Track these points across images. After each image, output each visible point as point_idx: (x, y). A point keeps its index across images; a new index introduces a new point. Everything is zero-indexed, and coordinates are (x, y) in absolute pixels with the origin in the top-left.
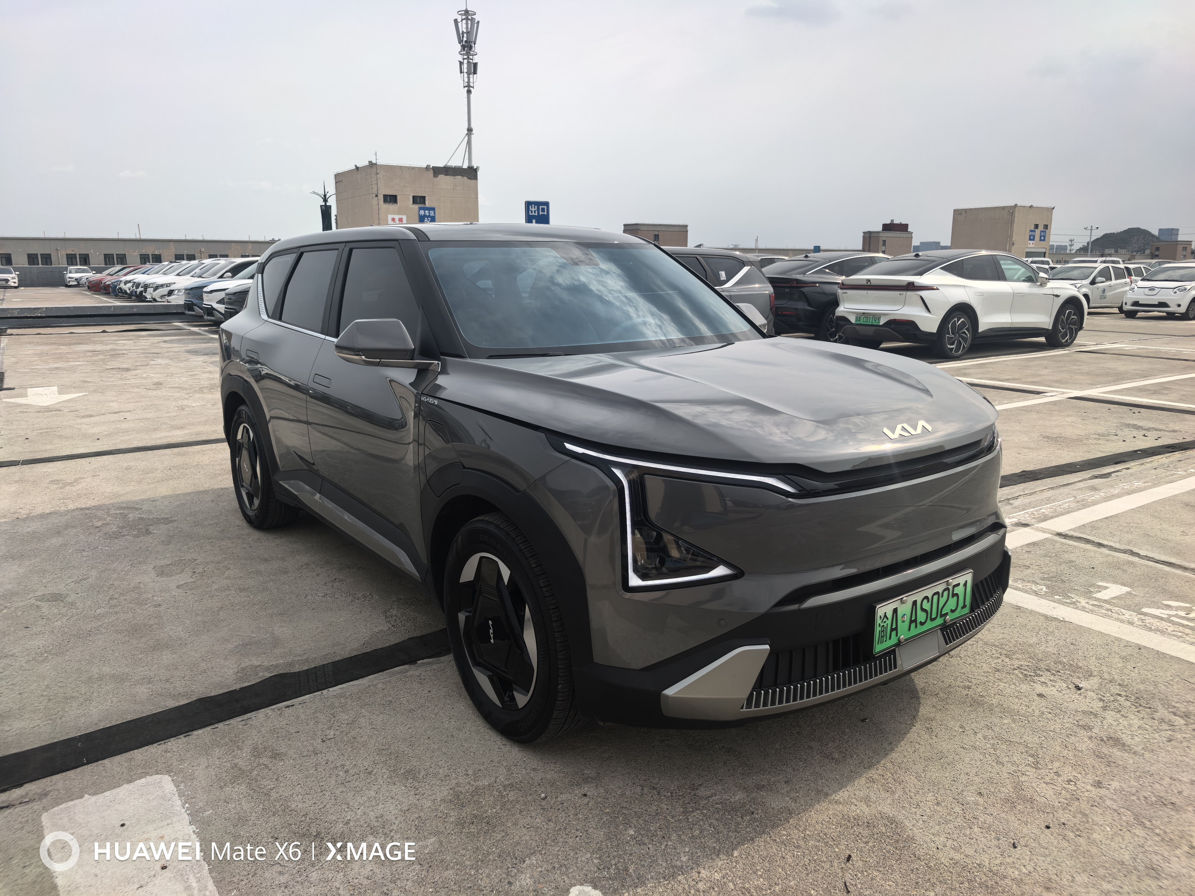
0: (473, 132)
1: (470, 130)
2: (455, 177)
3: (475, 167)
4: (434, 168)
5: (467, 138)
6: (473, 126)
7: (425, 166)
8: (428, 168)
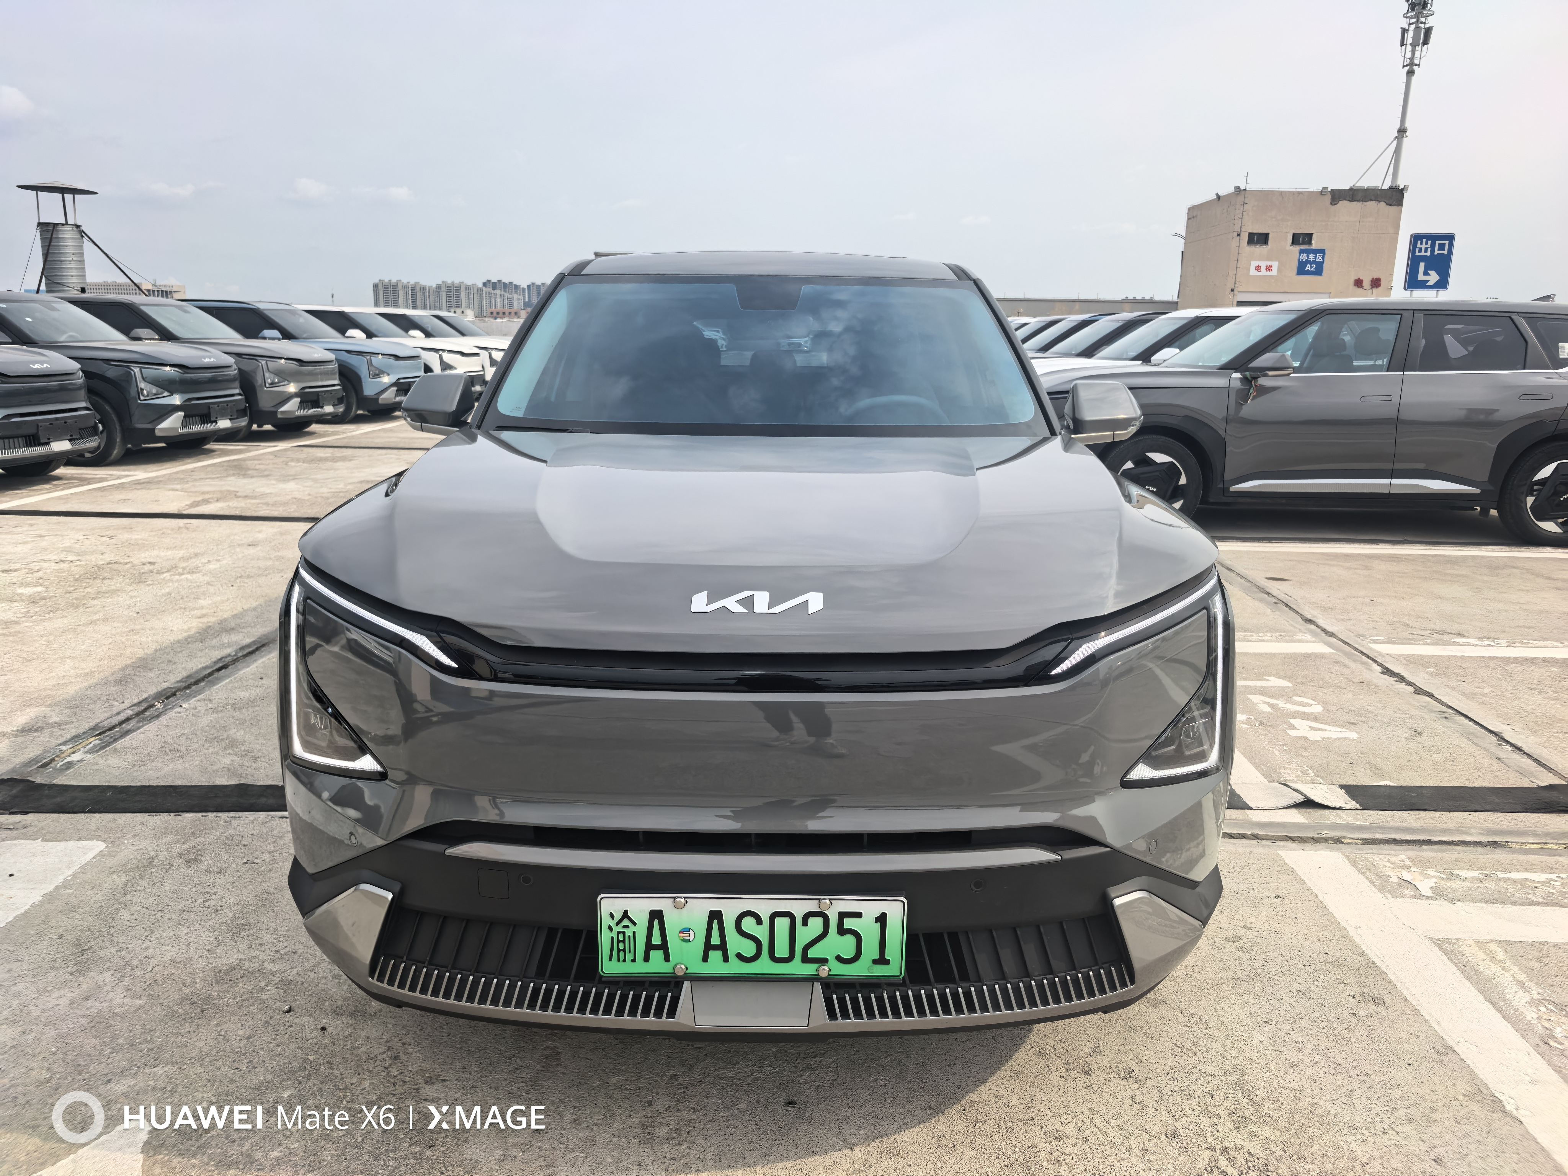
0: (1407, 134)
1: (1402, 131)
2: (1365, 203)
3: (1401, 187)
4: (1333, 192)
5: (1395, 143)
6: (1407, 125)
7: (1320, 189)
8: (1323, 192)
